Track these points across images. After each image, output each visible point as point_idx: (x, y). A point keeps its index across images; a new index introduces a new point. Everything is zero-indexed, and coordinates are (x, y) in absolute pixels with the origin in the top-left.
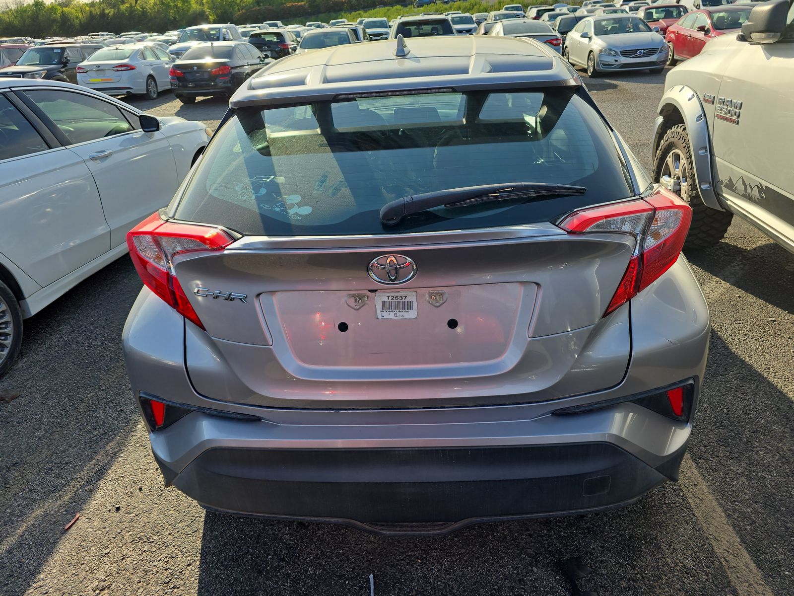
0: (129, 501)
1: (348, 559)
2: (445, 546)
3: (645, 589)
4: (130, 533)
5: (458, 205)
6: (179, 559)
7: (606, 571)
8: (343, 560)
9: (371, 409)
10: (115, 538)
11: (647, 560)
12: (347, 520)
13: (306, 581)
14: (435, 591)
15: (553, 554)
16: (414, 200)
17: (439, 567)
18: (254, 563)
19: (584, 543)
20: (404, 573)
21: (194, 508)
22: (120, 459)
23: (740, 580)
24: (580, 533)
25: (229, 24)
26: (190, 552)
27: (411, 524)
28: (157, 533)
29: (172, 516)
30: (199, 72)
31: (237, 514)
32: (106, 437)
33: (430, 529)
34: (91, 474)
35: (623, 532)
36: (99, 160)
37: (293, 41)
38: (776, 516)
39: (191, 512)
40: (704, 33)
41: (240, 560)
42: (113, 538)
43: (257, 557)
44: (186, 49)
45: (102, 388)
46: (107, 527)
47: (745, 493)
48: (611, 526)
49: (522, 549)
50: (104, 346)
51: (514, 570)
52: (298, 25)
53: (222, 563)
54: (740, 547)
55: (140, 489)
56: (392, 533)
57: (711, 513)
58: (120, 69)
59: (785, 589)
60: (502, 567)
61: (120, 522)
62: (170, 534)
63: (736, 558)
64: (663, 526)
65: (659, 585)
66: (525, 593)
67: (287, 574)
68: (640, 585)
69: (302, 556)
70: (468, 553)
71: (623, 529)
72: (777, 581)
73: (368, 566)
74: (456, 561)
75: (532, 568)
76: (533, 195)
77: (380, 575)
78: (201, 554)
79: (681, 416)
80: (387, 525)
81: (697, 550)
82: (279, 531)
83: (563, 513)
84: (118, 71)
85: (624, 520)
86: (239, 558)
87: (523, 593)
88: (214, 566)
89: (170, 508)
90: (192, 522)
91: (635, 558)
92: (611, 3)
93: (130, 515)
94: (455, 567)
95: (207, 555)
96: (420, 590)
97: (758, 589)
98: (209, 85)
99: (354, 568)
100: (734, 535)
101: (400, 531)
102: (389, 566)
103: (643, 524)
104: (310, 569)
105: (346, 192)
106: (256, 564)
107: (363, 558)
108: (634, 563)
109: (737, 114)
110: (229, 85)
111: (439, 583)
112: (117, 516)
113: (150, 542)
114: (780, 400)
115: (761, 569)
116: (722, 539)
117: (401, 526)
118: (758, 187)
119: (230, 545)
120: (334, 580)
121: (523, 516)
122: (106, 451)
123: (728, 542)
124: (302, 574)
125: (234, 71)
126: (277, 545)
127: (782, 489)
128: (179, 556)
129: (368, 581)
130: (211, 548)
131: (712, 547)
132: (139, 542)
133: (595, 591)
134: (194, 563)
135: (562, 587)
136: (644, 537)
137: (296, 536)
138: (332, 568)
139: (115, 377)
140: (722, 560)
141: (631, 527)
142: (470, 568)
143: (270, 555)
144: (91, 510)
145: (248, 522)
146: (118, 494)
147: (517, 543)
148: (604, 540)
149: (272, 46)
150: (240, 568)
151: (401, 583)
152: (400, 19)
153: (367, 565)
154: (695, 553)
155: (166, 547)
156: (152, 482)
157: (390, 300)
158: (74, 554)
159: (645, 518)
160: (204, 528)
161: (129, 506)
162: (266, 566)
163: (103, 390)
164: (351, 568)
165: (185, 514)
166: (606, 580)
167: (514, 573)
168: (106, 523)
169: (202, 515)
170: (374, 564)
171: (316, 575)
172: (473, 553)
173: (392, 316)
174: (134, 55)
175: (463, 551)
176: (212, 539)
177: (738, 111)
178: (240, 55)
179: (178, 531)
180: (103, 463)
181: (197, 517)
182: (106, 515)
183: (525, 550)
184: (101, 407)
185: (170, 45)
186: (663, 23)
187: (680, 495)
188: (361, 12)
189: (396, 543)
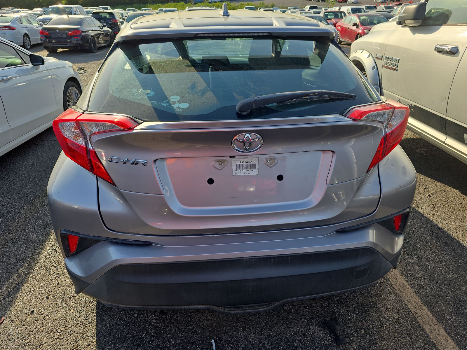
0: (40, 306)
1: (196, 331)
2: (256, 318)
3: (375, 334)
4: (44, 327)
5: (285, 103)
6: (81, 342)
7: (352, 325)
8: (193, 332)
9: (228, 233)
10: (32, 332)
11: (373, 316)
12: (208, 306)
13: (170, 348)
14: (254, 346)
15: (321, 318)
16: (260, 99)
17: (254, 332)
18: (134, 340)
19: (337, 309)
20: (233, 337)
21: (88, 308)
22: (30, 279)
23: (425, 323)
24: (334, 304)
25: (78, 5)
26: (88, 336)
27: (248, 305)
28: (63, 326)
29: (73, 314)
30: (60, 33)
31: (133, 308)
32: (18, 264)
33: (260, 307)
34: (10, 289)
35: (357, 301)
36: (3, 82)
37: (120, 18)
38: (437, 286)
39: (86, 310)
40: (356, 27)
41: (124, 339)
42: (31, 332)
43: (136, 336)
44: (50, 19)
45: (11, 232)
46: (26, 325)
47: (418, 274)
48: (350, 298)
49: (302, 316)
50: (9, 205)
51: (299, 329)
52: (121, 10)
53: (111, 341)
54: (421, 304)
55: (47, 298)
56: (236, 312)
57: (403, 287)
58: (5, 29)
59: (449, 326)
60: (292, 328)
61: (35, 321)
62: (72, 326)
63: (421, 311)
64: (379, 296)
65: (382, 330)
66: (308, 342)
67: (157, 345)
68: (372, 331)
69: (165, 332)
70: (270, 321)
71: (357, 299)
72: (444, 322)
73: (210, 335)
74: (264, 327)
75: (310, 327)
76: (327, 98)
77: (218, 340)
78: (96, 337)
79: (398, 231)
80: (234, 307)
81: (399, 308)
82: (148, 318)
83: (340, 291)
84: (3, 30)
85: (357, 294)
86: (123, 337)
87: (306, 342)
88: (106, 344)
89: (70, 309)
90: (87, 317)
91: (366, 316)
92: (303, 9)
93: (42, 315)
94: (264, 331)
95: (100, 337)
96: (244, 347)
97: (435, 327)
98: (67, 42)
99: (201, 337)
100: (417, 298)
101: (241, 310)
102: (223, 333)
103: (367, 296)
104: (172, 340)
105: (210, 94)
106: (135, 340)
107: (206, 330)
108: (367, 319)
109: (396, 65)
110: (80, 42)
111: (256, 341)
112: (33, 317)
113: (59, 332)
114: (427, 222)
115: (435, 316)
116: (411, 301)
117: (243, 307)
118: (409, 106)
119: (116, 329)
120: (189, 346)
121: (317, 295)
122: (19, 274)
123: (414, 302)
124: (167, 344)
125: (83, 34)
126: (148, 327)
127: (437, 271)
128: (81, 340)
129: (211, 344)
130: (102, 332)
131: (407, 306)
132: (50, 333)
133: (348, 337)
134: (92, 343)
135: (329, 337)
136: (369, 303)
137: (160, 320)
138: (187, 338)
139: (20, 224)
140: (414, 313)
141: (361, 298)
142: (273, 330)
143: (144, 333)
144: (12, 314)
145: (126, 313)
146: (31, 302)
147: (298, 313)
148: (348, 307)
149: (107, 20)
150: (125, 344)
151: (232, 344)
152: (188, 8)
153: (208, 334)
154: (399, 310)
155: (71, 334)
156: (55, 292)
157: (241, 163)
158: (3, 345)
159: (368, 292)
160: (96, 320)
161: (40, 309)
162: (142, 341)
163: (12, 233)
164: (198, 337)
165: (81, 312)
166: (353, 330)
167: (300, 331)
168: (25, 322)
169: (94, 311)
170: (213, 333)
171: (177, 343)
172: (273, 321)
173: (242, 173)
174: (14, 20)
175: (267, 320)
176: (103, 327)
177: (397, 63)
178: (87, 24)
179: (78, 324)
180: (17, 282)
181: (91, 313)
182: (24, 317)
183: (304, 316)
184: (12, 245)
185: (38, 16)
186: (334, 20)
187: (384, 278)
188: (160, 5)
189: (225, 319)
